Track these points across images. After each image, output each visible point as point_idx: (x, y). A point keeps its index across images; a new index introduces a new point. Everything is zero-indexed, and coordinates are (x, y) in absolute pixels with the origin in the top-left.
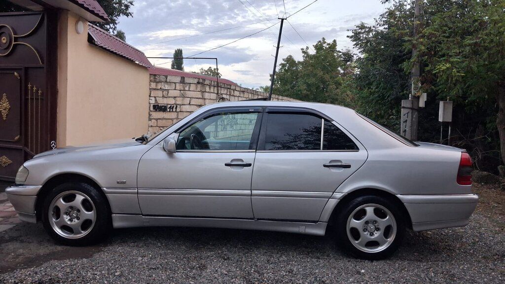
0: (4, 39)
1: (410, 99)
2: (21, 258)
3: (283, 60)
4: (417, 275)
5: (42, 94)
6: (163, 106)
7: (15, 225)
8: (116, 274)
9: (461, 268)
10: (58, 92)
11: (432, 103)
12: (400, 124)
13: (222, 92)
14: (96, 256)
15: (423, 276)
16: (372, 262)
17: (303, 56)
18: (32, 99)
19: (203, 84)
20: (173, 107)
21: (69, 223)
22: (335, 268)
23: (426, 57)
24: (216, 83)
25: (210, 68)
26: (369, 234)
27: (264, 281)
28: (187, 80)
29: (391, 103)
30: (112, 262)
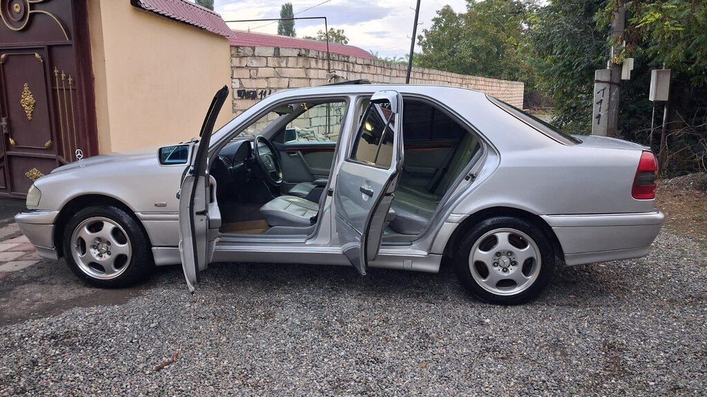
0: (17, 7)
1: (608, 68)
2: (36, 305)
3: (438, 12)
4: (564, 326)
5: (74, 82)
6: (251, 91)
7: (38, 261)
8: (152, 325)
9: (630, 315)
10: (94, 78)
11: (641, 73)
12: (592, 105)
13: (335, 68)
14: (133, 301)
15: (571, 327)
16: (506, 307)
17: (467, 6)
18: (61, 90)
19: (306, 57)
20: (266, 92)
21: (98, 259)
22: (449, 316)
23: (631, 3)
24: (325, 55)
25: (332, 29)
26: (501, 269)
27: (345, 333)
28: (283, 52)
29: (582, 75)
30: (151, 309)
